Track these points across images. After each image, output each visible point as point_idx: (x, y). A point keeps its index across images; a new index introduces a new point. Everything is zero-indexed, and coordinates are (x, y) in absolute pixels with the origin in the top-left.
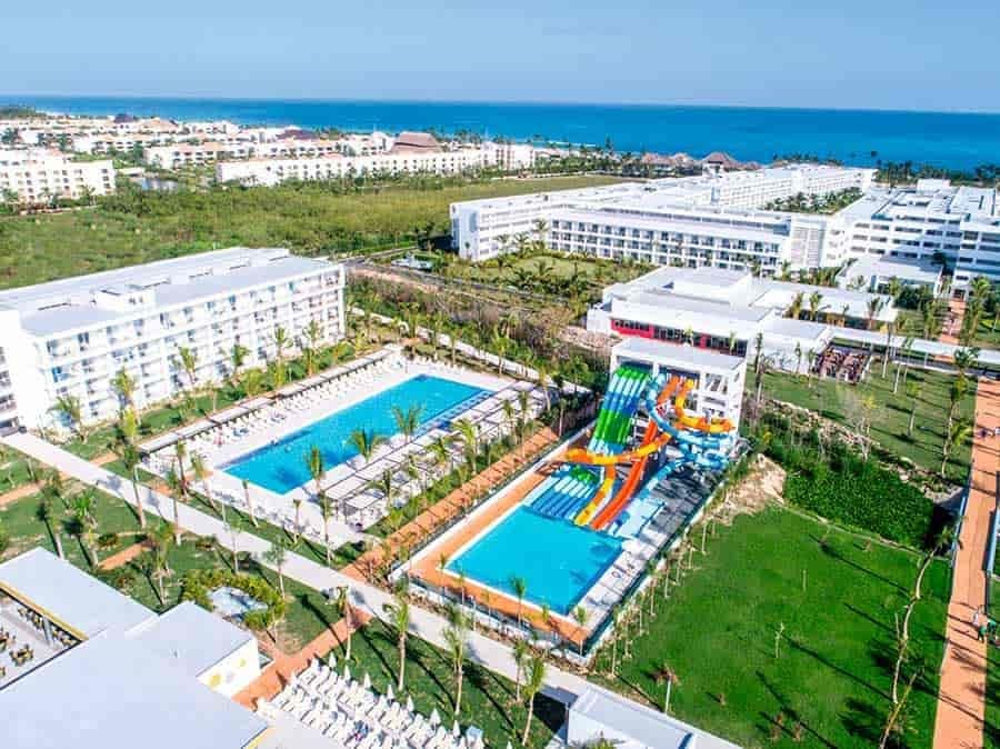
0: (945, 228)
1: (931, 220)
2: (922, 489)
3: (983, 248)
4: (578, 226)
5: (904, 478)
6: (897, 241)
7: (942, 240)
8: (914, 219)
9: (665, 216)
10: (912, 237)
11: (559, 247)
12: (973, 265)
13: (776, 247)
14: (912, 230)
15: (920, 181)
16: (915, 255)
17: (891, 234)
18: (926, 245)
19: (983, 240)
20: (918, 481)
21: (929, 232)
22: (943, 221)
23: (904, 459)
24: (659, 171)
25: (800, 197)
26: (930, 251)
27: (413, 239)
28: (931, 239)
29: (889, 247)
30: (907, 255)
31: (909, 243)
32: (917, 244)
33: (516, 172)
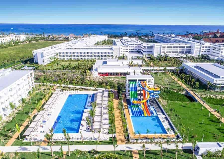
0: (138, 46)
1: (135, 45)
2: (179, 92)
3: (147, 49)
4: (66, 53)
5: (175, 91)
6: (130, 49)
7: (138, 48)
8: (132, 45)
9: (85, 49)
10: (132, 48)
11: (62, 59)
12: (146, 52)
13: (112, 53)
14: (132, 47)
15: (123, 37)
16: (133, 52)
17: (129, 48)
18: (135, 49)
19: (147, 47)
20: (178, 91)
21: (135, 47)
22: (137, 45)
23: (173, 88)
24: (59, 39)
25: (98, 42)
26: (136, 50)
27: (19, 61)
28: (136, 48)
29: (128, 50)
30: (132, 52)
31: (132, 49)
32: (133, 49)
33: (23, 42)
